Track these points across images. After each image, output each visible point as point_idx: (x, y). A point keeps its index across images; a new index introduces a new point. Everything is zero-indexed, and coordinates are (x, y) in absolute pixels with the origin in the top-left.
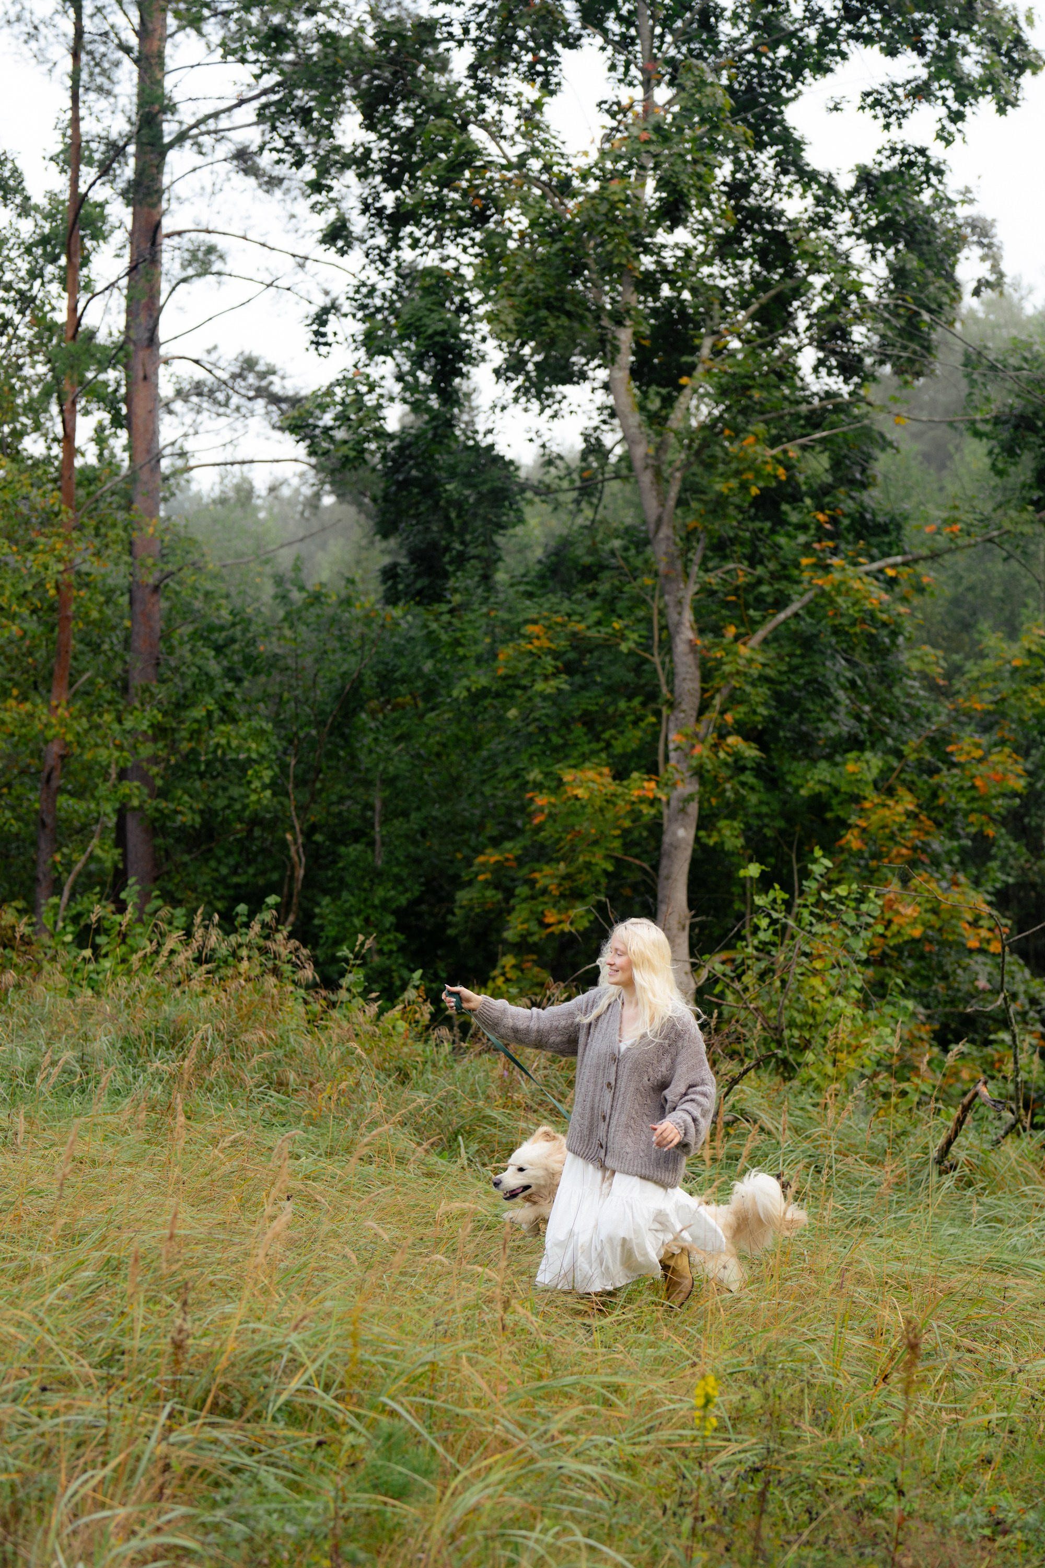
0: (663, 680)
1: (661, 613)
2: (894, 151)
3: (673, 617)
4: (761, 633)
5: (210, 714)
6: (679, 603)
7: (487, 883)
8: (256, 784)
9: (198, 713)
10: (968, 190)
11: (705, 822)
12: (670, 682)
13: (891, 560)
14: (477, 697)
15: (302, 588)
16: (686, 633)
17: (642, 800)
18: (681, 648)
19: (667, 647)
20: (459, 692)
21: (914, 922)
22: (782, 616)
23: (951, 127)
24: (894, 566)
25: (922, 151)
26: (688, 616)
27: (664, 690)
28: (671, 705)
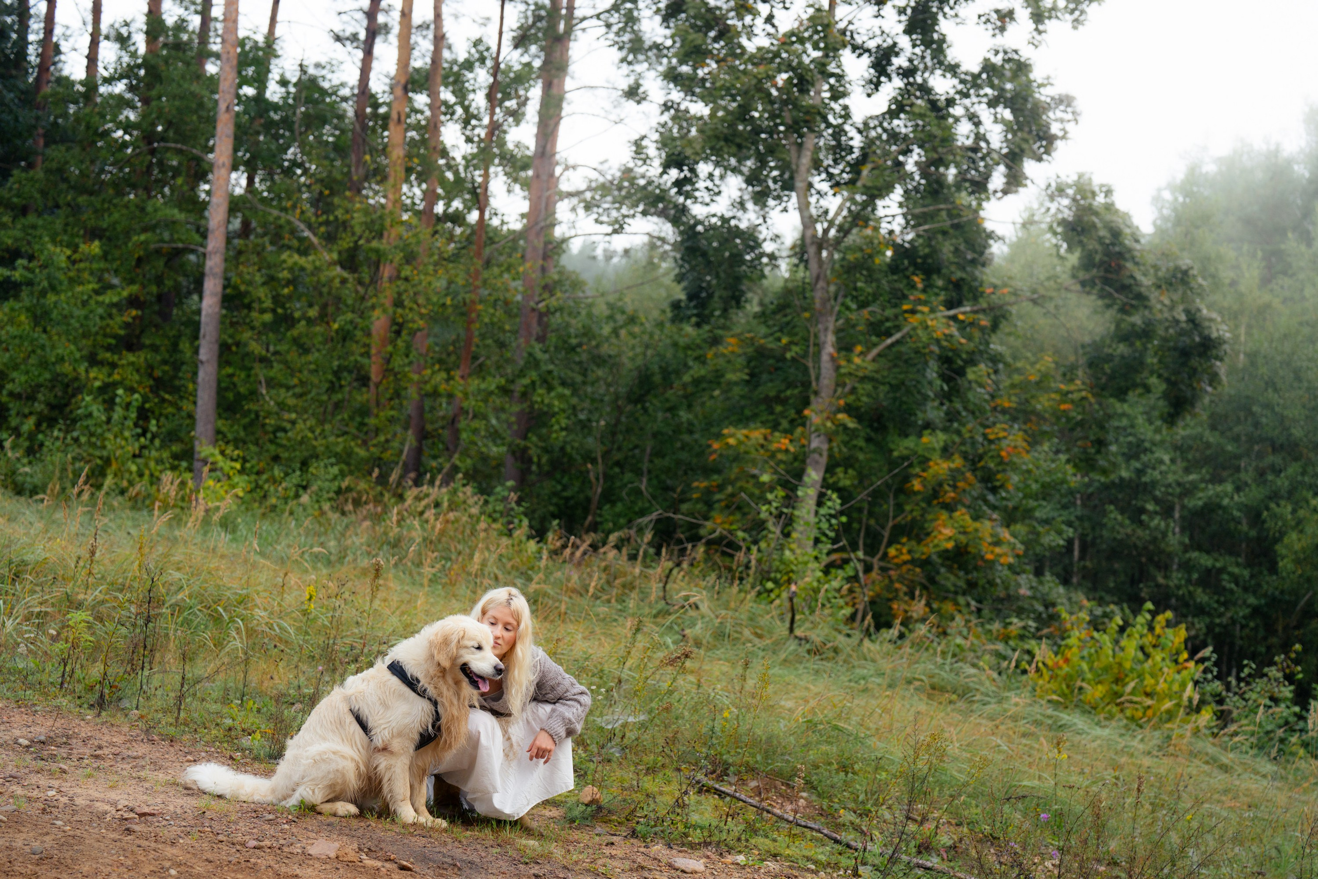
0: (813, 377)
1: (816, 336)
2: (997, 53)
3: (822, 338)
4: (875, 352)
5: (533, 383)
6: (826, 329)
7: (698, 500)
8: (556, 427)
9: (526, 381)
10: (1048, 78)
11: (830, 469)
12: (818, 378)
13: (962, 309)
14: (697, 382)
15: (623, 312)
16: (829, 350)
17: (779, 450)
18: (825, 357)
19: (818, 355)
20: (687, 378)
21: (950, 538)
22: (889, 341)
23: (1038, 37)
24: (964, 313)
25: (1016, 52)
26: (830, 338)
27: (814, 384)
28: (816, 393)
